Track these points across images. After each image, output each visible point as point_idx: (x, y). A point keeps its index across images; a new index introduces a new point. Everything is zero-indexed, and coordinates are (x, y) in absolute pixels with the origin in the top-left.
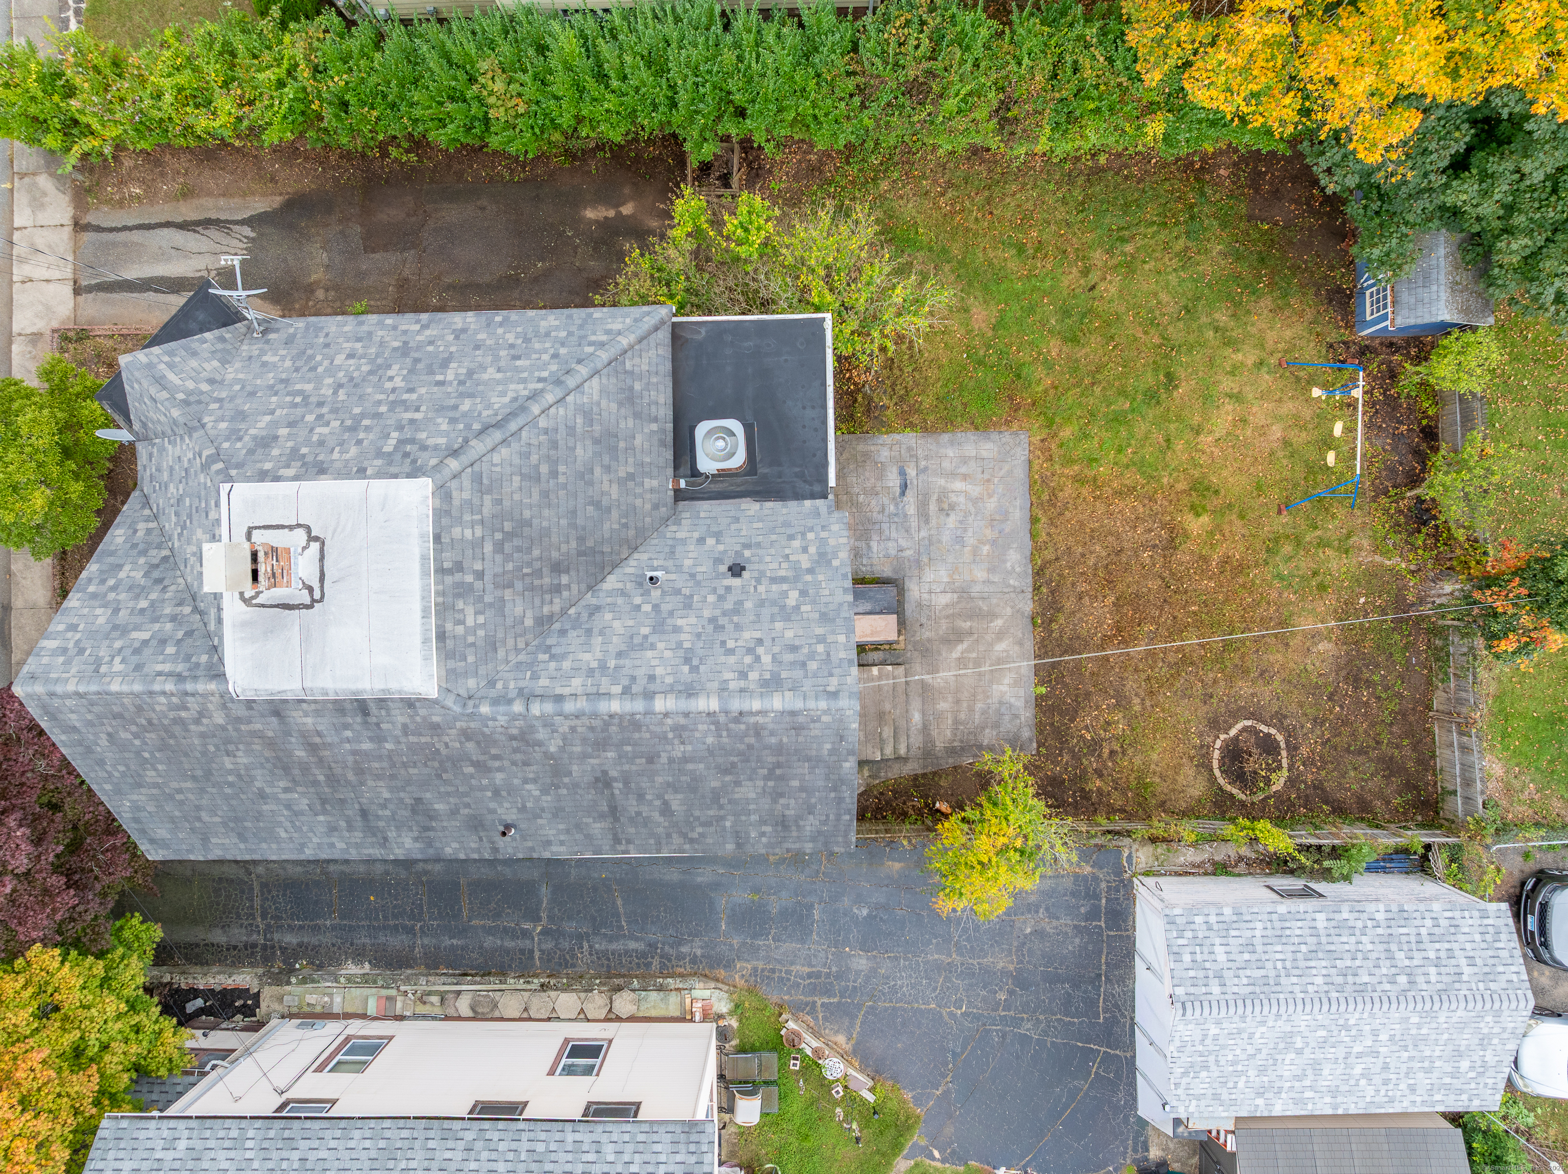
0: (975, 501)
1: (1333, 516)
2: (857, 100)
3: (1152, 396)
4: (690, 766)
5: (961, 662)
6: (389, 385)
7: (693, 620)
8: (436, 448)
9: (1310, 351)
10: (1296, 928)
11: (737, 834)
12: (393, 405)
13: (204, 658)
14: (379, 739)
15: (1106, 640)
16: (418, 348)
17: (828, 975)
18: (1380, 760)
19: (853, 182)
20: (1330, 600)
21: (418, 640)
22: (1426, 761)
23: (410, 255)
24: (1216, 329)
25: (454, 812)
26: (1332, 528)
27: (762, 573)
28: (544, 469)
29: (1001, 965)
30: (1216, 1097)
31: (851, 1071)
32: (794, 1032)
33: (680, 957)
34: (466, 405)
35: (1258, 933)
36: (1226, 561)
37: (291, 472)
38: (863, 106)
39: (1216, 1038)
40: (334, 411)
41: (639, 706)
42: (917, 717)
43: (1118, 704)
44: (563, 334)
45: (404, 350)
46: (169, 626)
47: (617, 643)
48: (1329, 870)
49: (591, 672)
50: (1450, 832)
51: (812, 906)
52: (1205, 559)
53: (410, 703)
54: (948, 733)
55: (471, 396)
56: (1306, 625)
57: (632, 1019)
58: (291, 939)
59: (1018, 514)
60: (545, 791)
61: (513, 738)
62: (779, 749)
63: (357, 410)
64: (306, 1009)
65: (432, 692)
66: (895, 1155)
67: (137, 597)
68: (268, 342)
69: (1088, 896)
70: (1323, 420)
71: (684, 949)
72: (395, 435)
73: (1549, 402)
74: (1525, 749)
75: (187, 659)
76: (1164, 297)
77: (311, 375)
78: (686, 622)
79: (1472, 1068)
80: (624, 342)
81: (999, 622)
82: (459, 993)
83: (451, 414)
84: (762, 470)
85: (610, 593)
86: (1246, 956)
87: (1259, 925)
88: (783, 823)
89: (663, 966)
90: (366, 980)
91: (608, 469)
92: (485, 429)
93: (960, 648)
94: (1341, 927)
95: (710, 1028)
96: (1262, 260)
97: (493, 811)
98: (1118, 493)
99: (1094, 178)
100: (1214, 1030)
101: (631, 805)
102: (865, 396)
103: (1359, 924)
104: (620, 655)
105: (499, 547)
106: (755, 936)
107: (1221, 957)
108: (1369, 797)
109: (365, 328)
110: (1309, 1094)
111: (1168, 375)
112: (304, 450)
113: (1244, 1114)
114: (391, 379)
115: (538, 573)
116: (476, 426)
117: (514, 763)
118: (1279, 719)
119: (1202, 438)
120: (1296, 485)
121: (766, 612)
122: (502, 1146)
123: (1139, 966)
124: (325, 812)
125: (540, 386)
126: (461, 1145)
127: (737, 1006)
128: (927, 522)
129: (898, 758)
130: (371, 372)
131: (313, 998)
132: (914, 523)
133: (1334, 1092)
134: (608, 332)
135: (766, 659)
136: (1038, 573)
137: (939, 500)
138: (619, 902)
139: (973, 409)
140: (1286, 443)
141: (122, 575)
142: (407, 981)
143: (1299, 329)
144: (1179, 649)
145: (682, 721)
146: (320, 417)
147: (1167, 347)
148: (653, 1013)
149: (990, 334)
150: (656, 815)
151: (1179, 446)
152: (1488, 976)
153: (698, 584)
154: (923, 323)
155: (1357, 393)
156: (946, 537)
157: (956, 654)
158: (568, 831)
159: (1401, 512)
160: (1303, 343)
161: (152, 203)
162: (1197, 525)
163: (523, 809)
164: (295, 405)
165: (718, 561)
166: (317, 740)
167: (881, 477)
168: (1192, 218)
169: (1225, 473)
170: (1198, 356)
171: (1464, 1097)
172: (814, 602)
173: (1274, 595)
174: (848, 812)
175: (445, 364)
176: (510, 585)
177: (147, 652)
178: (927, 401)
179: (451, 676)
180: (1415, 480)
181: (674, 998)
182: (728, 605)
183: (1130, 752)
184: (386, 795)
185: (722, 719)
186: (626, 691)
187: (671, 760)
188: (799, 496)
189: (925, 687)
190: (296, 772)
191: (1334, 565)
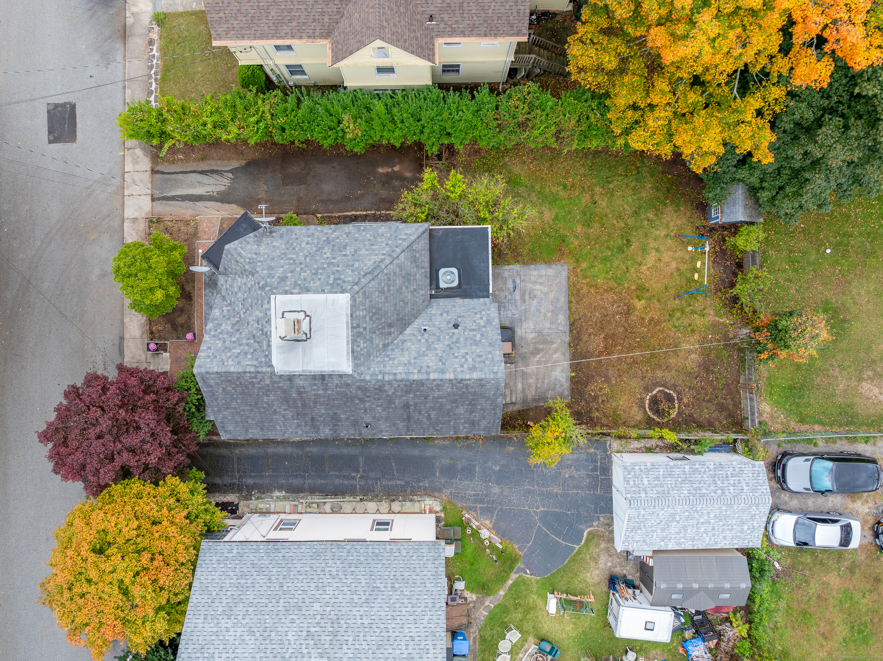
0: (546, 294)
1: (698, 301)
2: (498, 130)
3: (620, 250)
4: (440, 400)
5: (539, 362)
6: (325, 256)
7: (441, 345)
8: (349, 282)
9: (689, 231)
10: (677, 471)
11: (455, 428)
12: (329, 264)
13: (263, 359)
14: (326, 390)
15: (600, 354)
16: (333, 240)
17: (482, 495)
18: (718, 404)
19: (493, 158)
20: (696, 337)
21: (345, 353)
22: (737, 405)
23: (303, 187)
24: (648, 220)
25: (348, 419)
26: (698, 306)
27: (466, 327)
28: (386, 289)
29: (555, 491)
30: (644, 541)
31: (492, 535)
32: (468, 519)
33: (420, 487)
34: (357, 265)
35: (661, 473)
36: (652, 319)
37: (296, 291)
38: (500, 131)
39: (643, 516)
40: (307, 266)
41: (424, 377)
42: (520, 386)
43: (606, 380)
44: (389, 235)
45: (328, 241)
46: (246, 347)
47: (414, 354)
48: (693, 450)
49: (405, 365)
50: (746, 434)
51: (475, 466)
52: (643, 319)
53: (341, 376)
54: (533, 393)
55: (358, 261)
56: (685, 346)
57: (399, 513)
58: (250, 481)
59: (563, 300)
60: (384, 410)
61: (376, 389)
62: (474, 394)
63: (315, 266)
64: (259, 510)
65: (349, 371)
66: (511, 572)
67: (231, 336)
68: (273, 237)
69: (592, 461)
70: (693, 260)
71: (421, 484)
72: (332, 276)
73: (791, 252)
74: (780, 400)
75: (257, 359)
76: (626, 207)
77: (293, 251)
78: (439, 346)
79: (749, 529)
80: (413, 238)
81: (555, 346)
82: (325, 503)
83: (352, 268)
84: (464, 286)
85: (409, 335)
86: (656, 482)
87: (662, 470)
88: (473, 423)
89: (412, 491)
90: (285, 498)
91: (407, 287)
92: (366, 274)
93: (538, 356)
94: (695, 471)
95: (433, 516)
96: (668, 191)
97: (363, 418)
98: (606, 291)
99: (596, 156)
100: (643, 512)
101: (416, 416)
102: (498, 249)
103: (703, 470)
104: (415, 358)
105: (371, 318)
106: (451, 478)
107: (646, 482)
108: (713, 420)
109: (310, 231)
110: (682, 540)
111: (628, 241)
112: (299, 282)
113: (656, 549)
114: (325, 253)
115: (383, 328)
116: (362, 273)
117: (374, 399)
118: (674, 387)
119: (641, 267)
120: (682, 287)
121: (469, 342)
122: (361, 551)
123: (614, 490)
124: (297, 419)
125: (383, 257)
126: (345, 550)
127: (444, 508)
128: (525, 302)
129: (512, 403)
130: (317, 251)
131: (262, 506)
132: (519, 303)
133: (693, 540)
134: (406, 234)
135: (470, 360)
136: (572, 324)
137: (530, 293)
138: (393, 464)
139: (544, 255)
140: (678, 269)
141: (223, 328)
142: (303, 498)
143: (684, 220)
144: (632, 357)
145: (440, 383)
146: (302, 269)
147: (628, 230)
148: (408, 511)
149: (551, 222)
150: (425, 420)
151: (632, 270)
152: (754, 490)
153: (442, 331)
154: (525, 223)
155: (707, 249)
156: (533, 309)
157: (537, 359)
158: (390, 426)
159: (727, 299)
160: (685, 227)
161: (187, 162)
162: (639, 304)
163: (374, 417)
164: (291, 264)
165: (448, 323)
166: (303, 390)
167: (505, 283)
168: (638, 173)
169: (652, 282)
170: (640, 232)
171: (746, 541)
172: (486, 339)
173: (672, 334)
174: (498, 418)
175: (345, 247)
176: (375, 332)
177: (241, 357)
178: (525, 252)
179: (356, 366)
180: (732, 285)
181: (417, 504)
182: (454, 340)
183: (611, 400)
184: (323, 412)
185: (454, 382)
186: (419, 371)
187: (433, 398)
188: (478, 297)
189: (523, 373)
190: (291, 402)
191: (698, 322)
